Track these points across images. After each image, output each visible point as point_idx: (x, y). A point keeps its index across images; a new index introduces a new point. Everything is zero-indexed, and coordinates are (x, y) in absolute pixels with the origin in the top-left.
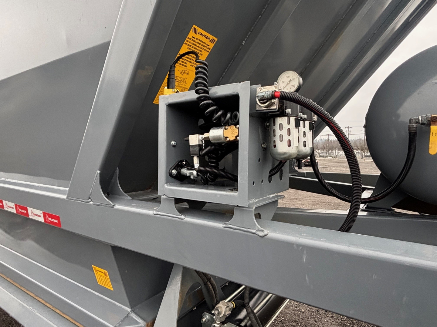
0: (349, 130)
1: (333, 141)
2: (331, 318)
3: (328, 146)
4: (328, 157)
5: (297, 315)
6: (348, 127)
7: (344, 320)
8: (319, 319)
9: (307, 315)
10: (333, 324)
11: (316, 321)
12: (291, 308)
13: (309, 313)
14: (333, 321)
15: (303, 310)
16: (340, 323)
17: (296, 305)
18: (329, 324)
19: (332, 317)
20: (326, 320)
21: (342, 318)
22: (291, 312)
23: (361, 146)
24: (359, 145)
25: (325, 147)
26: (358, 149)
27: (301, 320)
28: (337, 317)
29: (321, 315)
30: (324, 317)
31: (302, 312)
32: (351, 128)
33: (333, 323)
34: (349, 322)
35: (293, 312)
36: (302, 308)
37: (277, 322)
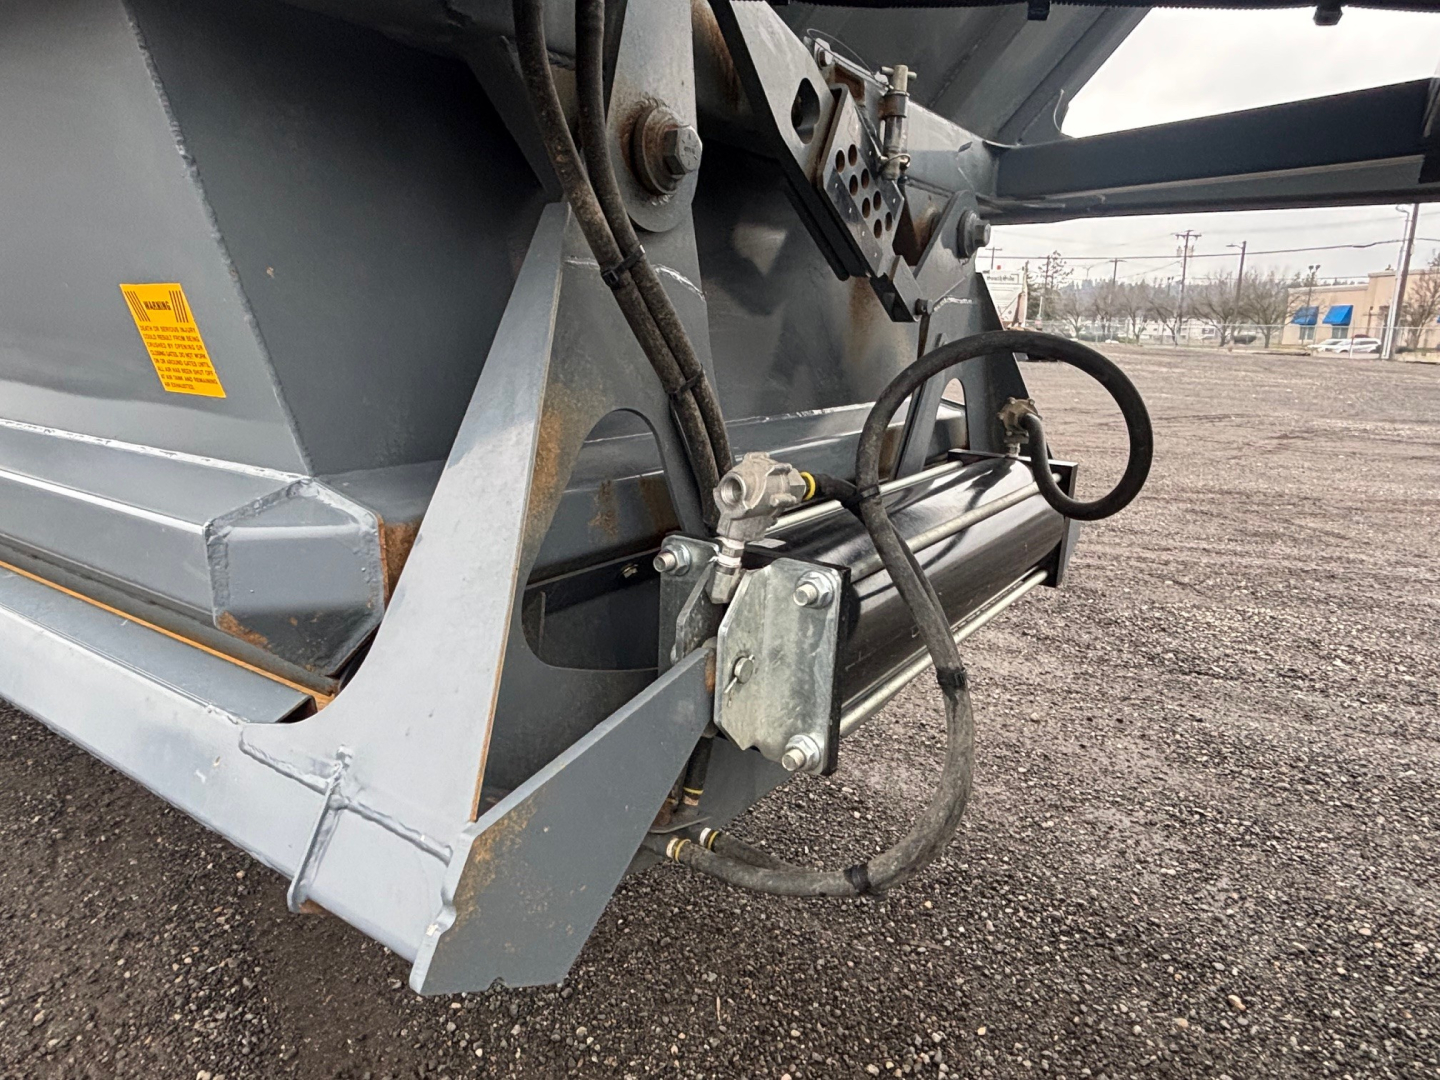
0: (1190, 245)
1: (1127, 289)
2: (1138, 741)
3: (1113, 300)
4: (1108, 341)
5: (1012, 728)
6: (1188, 235)
7: (1188, 748)
8: (1094, 741)
9: (1049, 729)
10: (1148, 757)
11: (1083, 746)
12: (991, 709)
13: (1059, 724)
14: (1147, 749)
15: (1035, 716)
16: (1175, 755)
17: (1010, 701)
18: (1134, 755)
19: (1144, 736)
20: (1119, 746)
21: (1178, 742)
22: (993, 721)
23: (1224, 303)
24: (1215, 300)
25: (1102, 306)
26: (1214, 311)
27: (1028, 742)
28: (1162, 738)
29: (1101, 730)
30: (1115, 737)
31: (1033, 721)
32: (1196, 236)
33: (1146, 752)
34: (1204, 752)
35: (999, 719)
36: (1030, 711)
37: (939, 745)
